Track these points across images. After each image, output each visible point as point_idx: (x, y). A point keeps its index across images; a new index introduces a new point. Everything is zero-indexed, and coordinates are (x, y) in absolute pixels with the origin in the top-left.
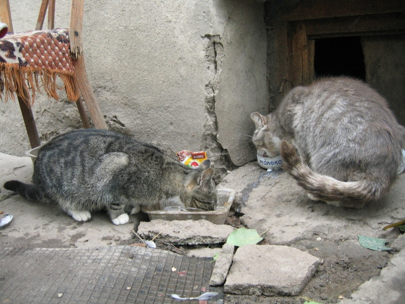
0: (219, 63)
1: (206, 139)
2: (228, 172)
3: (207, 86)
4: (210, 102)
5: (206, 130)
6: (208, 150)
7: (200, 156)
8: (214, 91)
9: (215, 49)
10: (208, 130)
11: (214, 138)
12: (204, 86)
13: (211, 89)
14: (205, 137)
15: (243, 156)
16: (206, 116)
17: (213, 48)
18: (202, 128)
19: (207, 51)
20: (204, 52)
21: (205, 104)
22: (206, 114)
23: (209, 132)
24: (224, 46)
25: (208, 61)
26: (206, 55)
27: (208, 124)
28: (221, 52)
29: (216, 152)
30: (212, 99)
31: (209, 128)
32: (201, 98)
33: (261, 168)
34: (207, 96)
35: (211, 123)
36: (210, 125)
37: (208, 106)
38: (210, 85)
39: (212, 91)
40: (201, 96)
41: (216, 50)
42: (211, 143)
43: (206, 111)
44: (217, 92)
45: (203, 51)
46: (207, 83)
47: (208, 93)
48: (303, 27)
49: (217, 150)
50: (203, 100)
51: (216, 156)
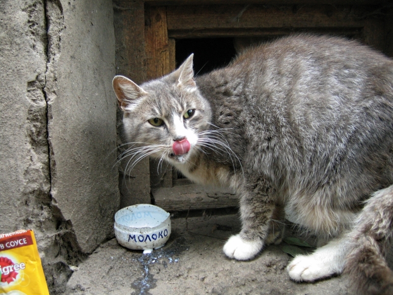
0: (54, 40)
1: (26, 203)
2: (72, 268)
3: (31, 84)
4: (37, 120)
5: (30, 181)
6: (29, 226)
7: (18, 242)
8: (45, 97)
9: (46, 11)
10: (34, 181)
11: (45, 199)
12: (26, 84)
13: (39, 92)
14: (25, 198)
15: (93, 234)
16: (29, 151)
17: (42, 8)
18: (21, 177)
19: (31, 12)
20: (24, 13)
21: (28, 125)
22: (29, 146)
23: (35, 186)
24: (64, 10)
25: (33, 33)
26: (29, 22)
27: (33, 167)
28: (58, 21)
29: (47, 229)
30: (43, 112)
31: (35, 176)
32: (17, 110)
33: (129, 250)
34: (32, 106)
35: (39, 165)
36: (37, 170)
37: (34, 129)
38: (38, 83)
39: (42, 96)
40: (17, 106)
41: (48, 14)
42: (36, 211)
43: (29, 139)
44: (52, 97)
45: (23, 10)
46: (32, 78)
47: (34, 100)
48: (163, 16)
49: (49, 224)
50: (23, 114)
51: (48, 237)
